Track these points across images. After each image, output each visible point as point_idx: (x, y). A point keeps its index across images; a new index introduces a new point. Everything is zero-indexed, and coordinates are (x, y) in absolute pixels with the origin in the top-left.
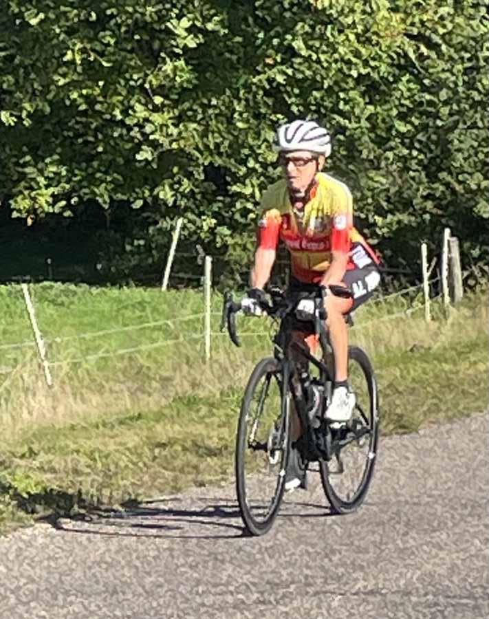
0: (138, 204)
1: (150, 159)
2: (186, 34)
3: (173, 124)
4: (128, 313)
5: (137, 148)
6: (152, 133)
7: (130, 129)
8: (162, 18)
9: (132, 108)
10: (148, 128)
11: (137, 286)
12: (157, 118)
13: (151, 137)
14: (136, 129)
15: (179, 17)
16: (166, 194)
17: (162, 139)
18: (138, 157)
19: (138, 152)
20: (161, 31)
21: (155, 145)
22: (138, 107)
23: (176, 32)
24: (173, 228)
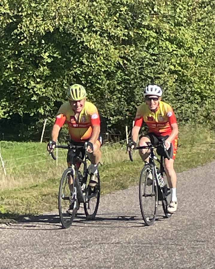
0: (32, 114)
1: (36, 99)
2: (47, 58)
3: (43, 88)
4: (30, 151)
5: (32, 96)
6: (37, 91)
7: (29, 90)
8: (39, 53)
9: (30, 83)
10: (35, 90)
11: (32, 142)
12: (38, 86)
13: (36, 92)
14: (31, 90)
15: (45, 52)
16: (41, 111)
17: (40, 93)
18: (32, 99)
19: (32, 97)
20: (39, 57)
21: (37, 95)
22: (32, 82)
23: (44, 57)
24: (44, 122)
